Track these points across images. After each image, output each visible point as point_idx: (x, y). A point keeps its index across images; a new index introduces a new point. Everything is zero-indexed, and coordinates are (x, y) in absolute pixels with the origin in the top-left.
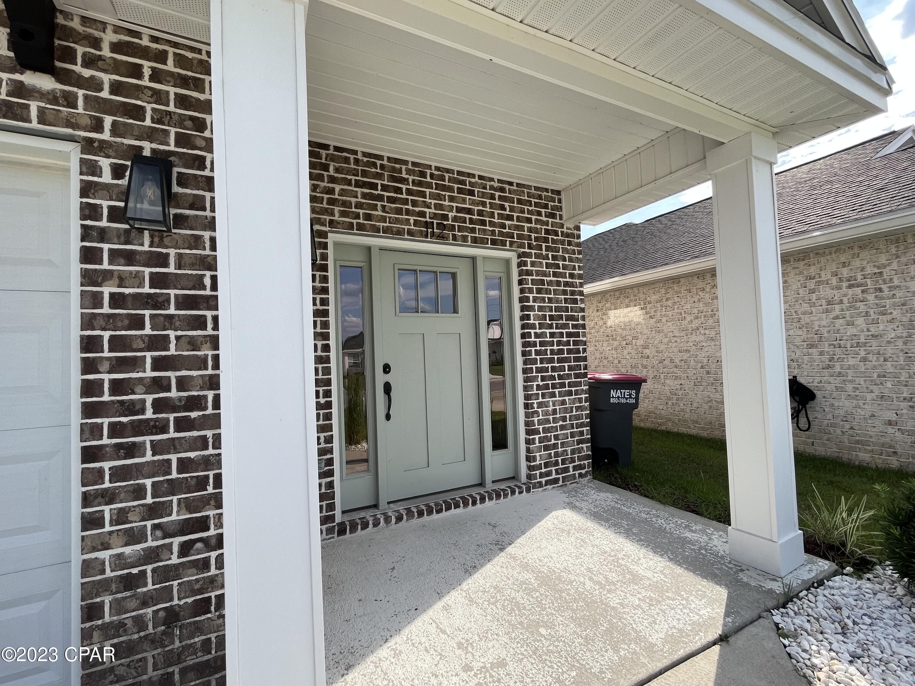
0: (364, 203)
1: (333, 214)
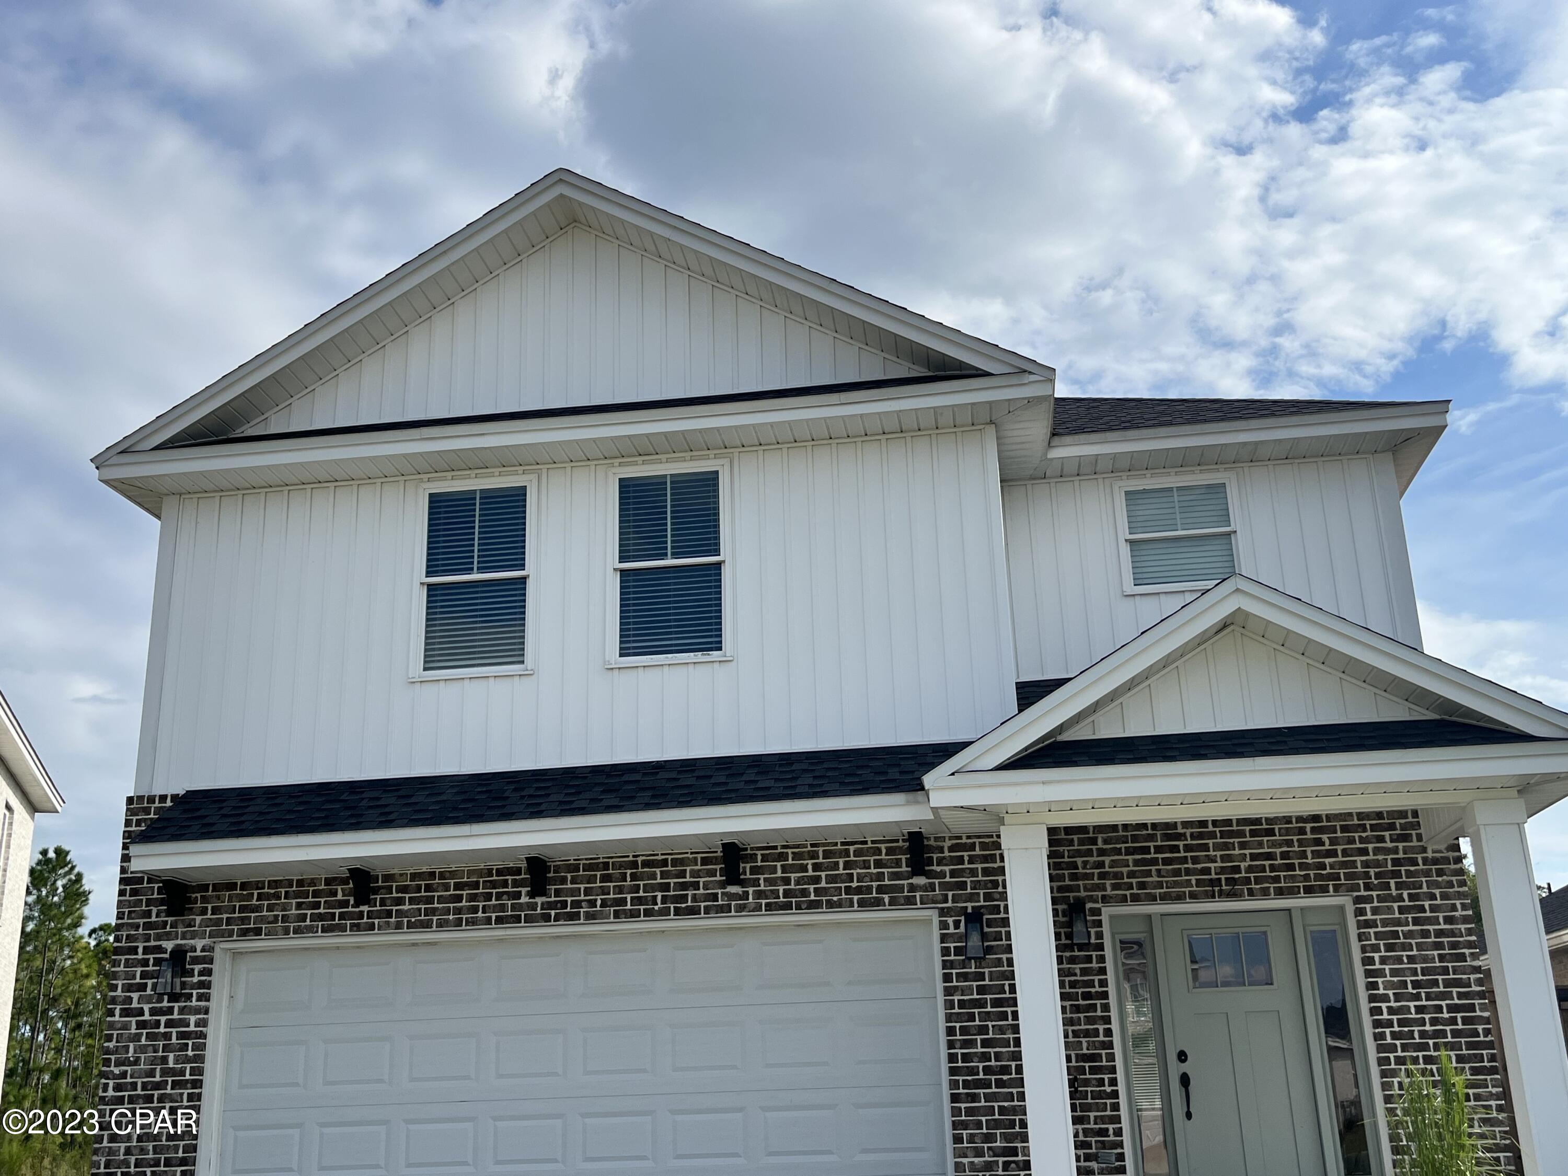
0: (1136, 871)
1: (1105, 889)
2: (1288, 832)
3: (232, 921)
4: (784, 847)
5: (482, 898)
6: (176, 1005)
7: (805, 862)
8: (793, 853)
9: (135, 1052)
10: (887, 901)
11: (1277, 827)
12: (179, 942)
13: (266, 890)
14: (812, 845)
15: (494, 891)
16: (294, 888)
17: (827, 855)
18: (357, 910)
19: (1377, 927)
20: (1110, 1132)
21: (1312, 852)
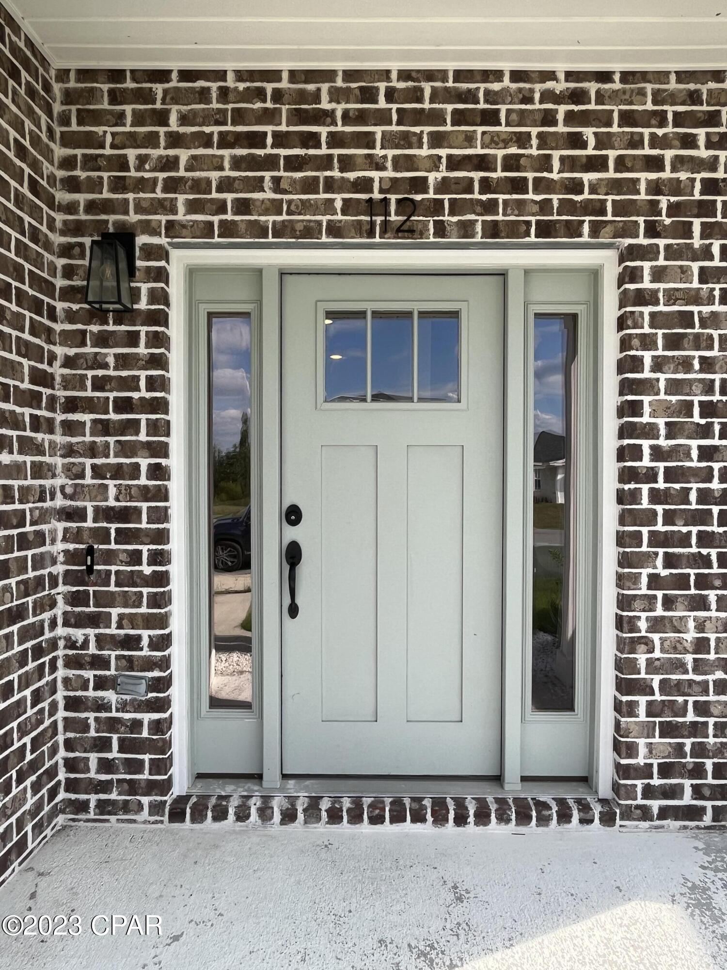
0: (235, 179)
1: (174, 211)
2: (523, 118)
11: (503, 108)
19: (656, 303)
20: (145, 642)
21: (562, 159)
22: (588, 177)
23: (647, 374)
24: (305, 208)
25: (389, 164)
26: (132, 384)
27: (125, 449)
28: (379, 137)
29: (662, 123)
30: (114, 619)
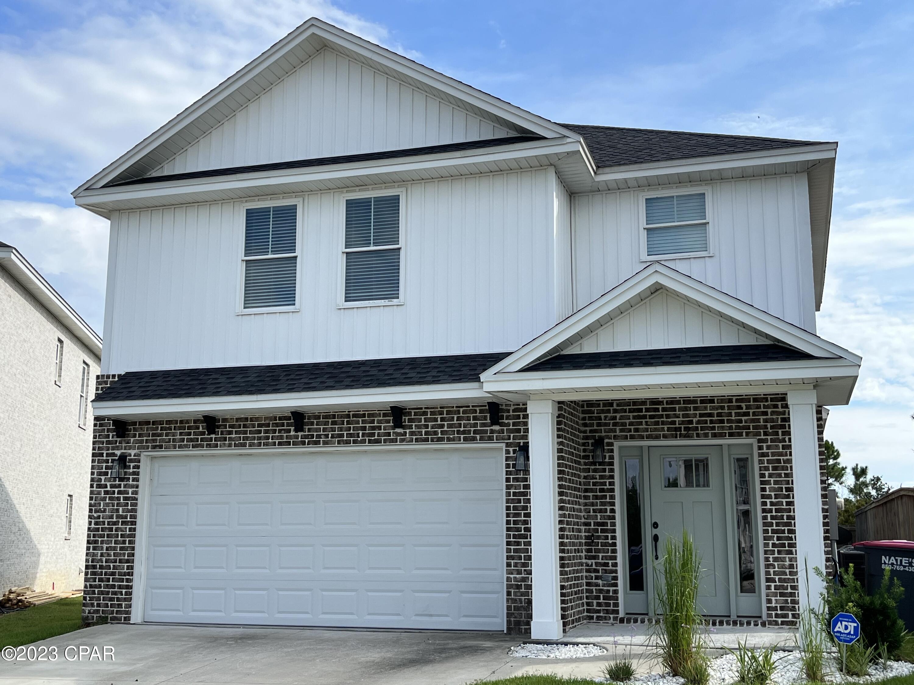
0: (634, 422)
1: (616, 432)
2: (722, 401)
3: (148, 441)
4: (426, 408)
5: (271, 432)
6: (122, 483)
7: (437, 417)
8: (430, 412)
9: (104, 506)
10: (478, 438)
11: (716, 398)
12: (123, 451)
13: (165, 425)
14: (441, 408)
15: (277, 428)
16: (178, 425)
17: (448, 413)
18: (209, 437)
19: (769, 456)
20: (610, 564)
21: (735, 413)
22: (744, 418)
23: (767, 479)
24: (656, 430)
25: (681, 416)
26: (604, 484)
27: (602, 504)
28: (677, 408)
29: (767, 401)
30: (600, 557)
